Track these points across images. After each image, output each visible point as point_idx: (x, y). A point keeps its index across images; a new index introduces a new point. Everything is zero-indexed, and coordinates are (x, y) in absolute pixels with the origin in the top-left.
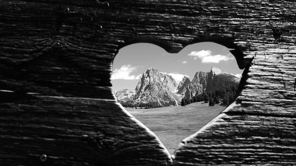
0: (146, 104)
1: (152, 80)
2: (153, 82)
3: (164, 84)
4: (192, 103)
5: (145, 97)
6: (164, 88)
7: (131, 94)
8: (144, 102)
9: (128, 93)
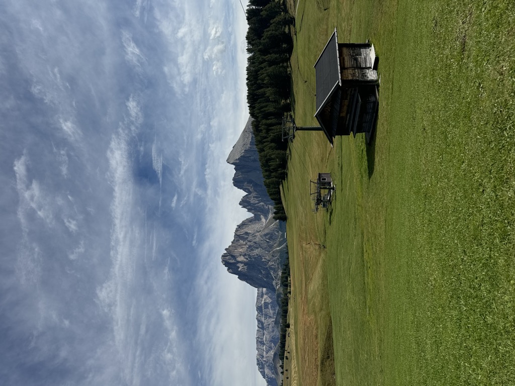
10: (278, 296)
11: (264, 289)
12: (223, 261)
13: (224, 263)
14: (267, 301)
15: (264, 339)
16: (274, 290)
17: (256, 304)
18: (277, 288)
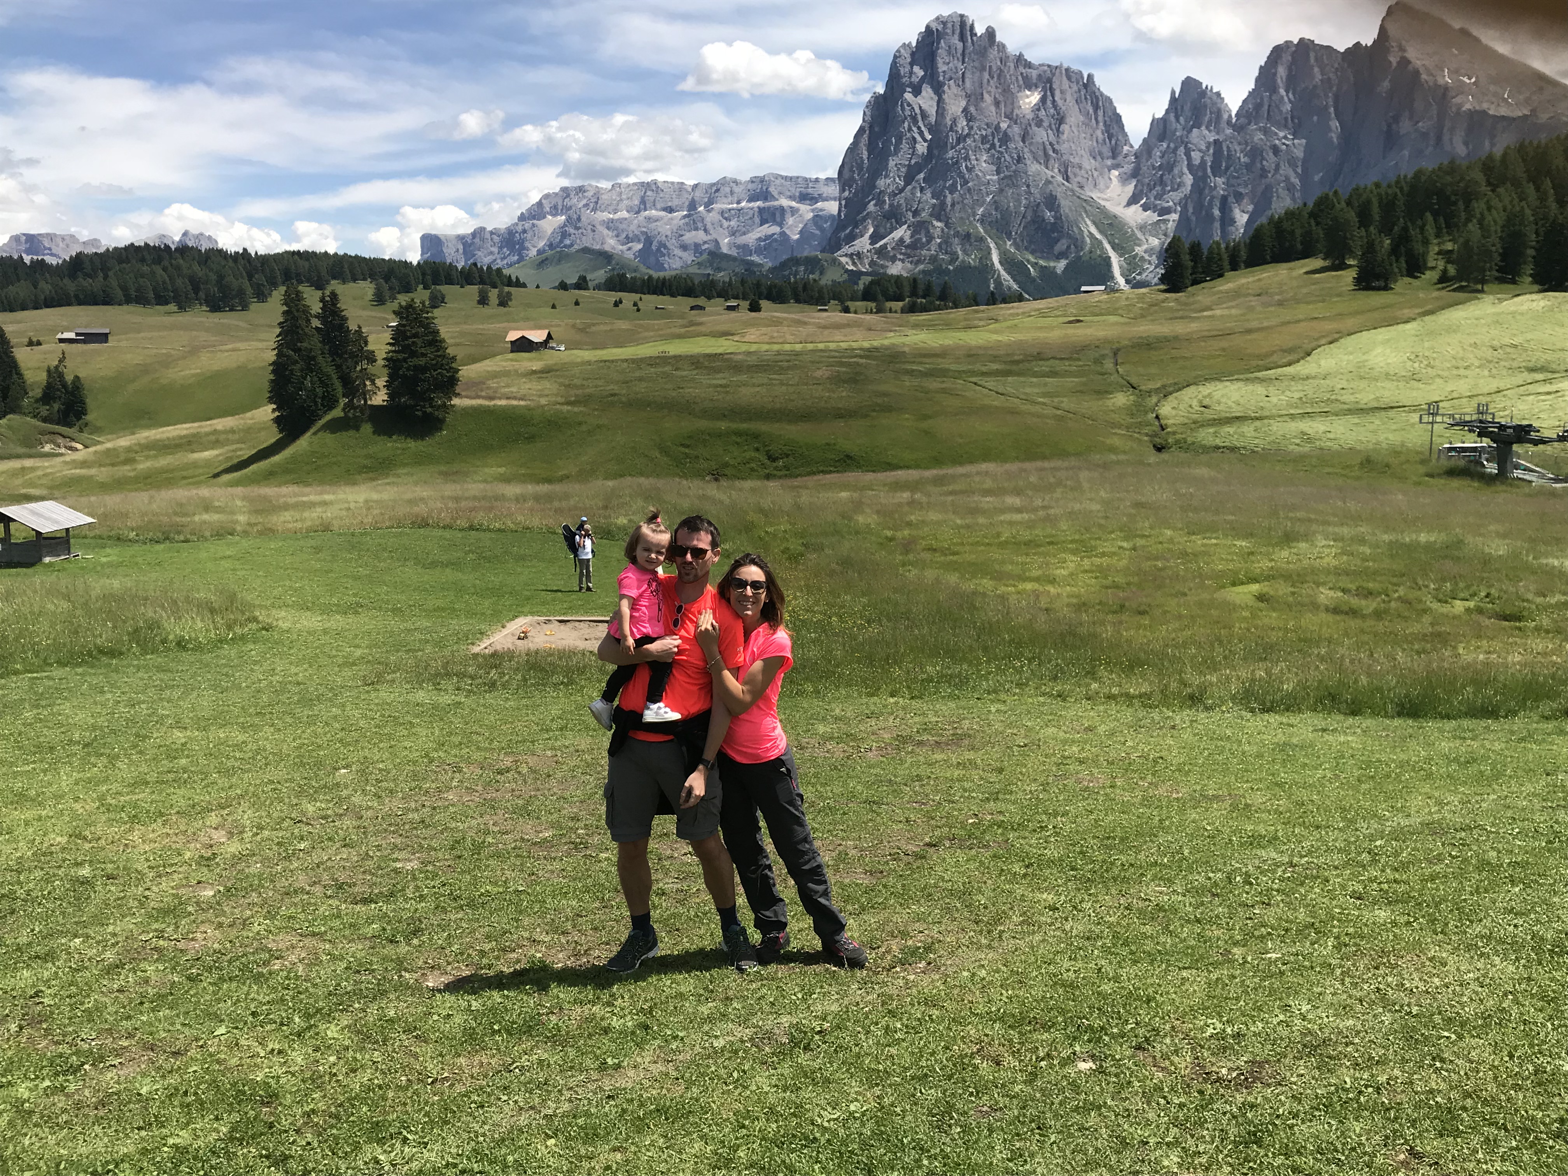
0: (914, 282)
1: (955, 106)
2: (962, 123)
3: (1041, 135)
4: (1234, 267)
5: (901, 232)
6: (1034, 167)
7: (806, 211)
8: (896, 269)
9: (785, 202)
10: (812, 263)
11: (832, 207)
12: (942, 21)
13: (934, 26)
14: (790, 221)
15: (654, 213)
16: (833, 244)
17: (778, 176)
18: (844, 260)
